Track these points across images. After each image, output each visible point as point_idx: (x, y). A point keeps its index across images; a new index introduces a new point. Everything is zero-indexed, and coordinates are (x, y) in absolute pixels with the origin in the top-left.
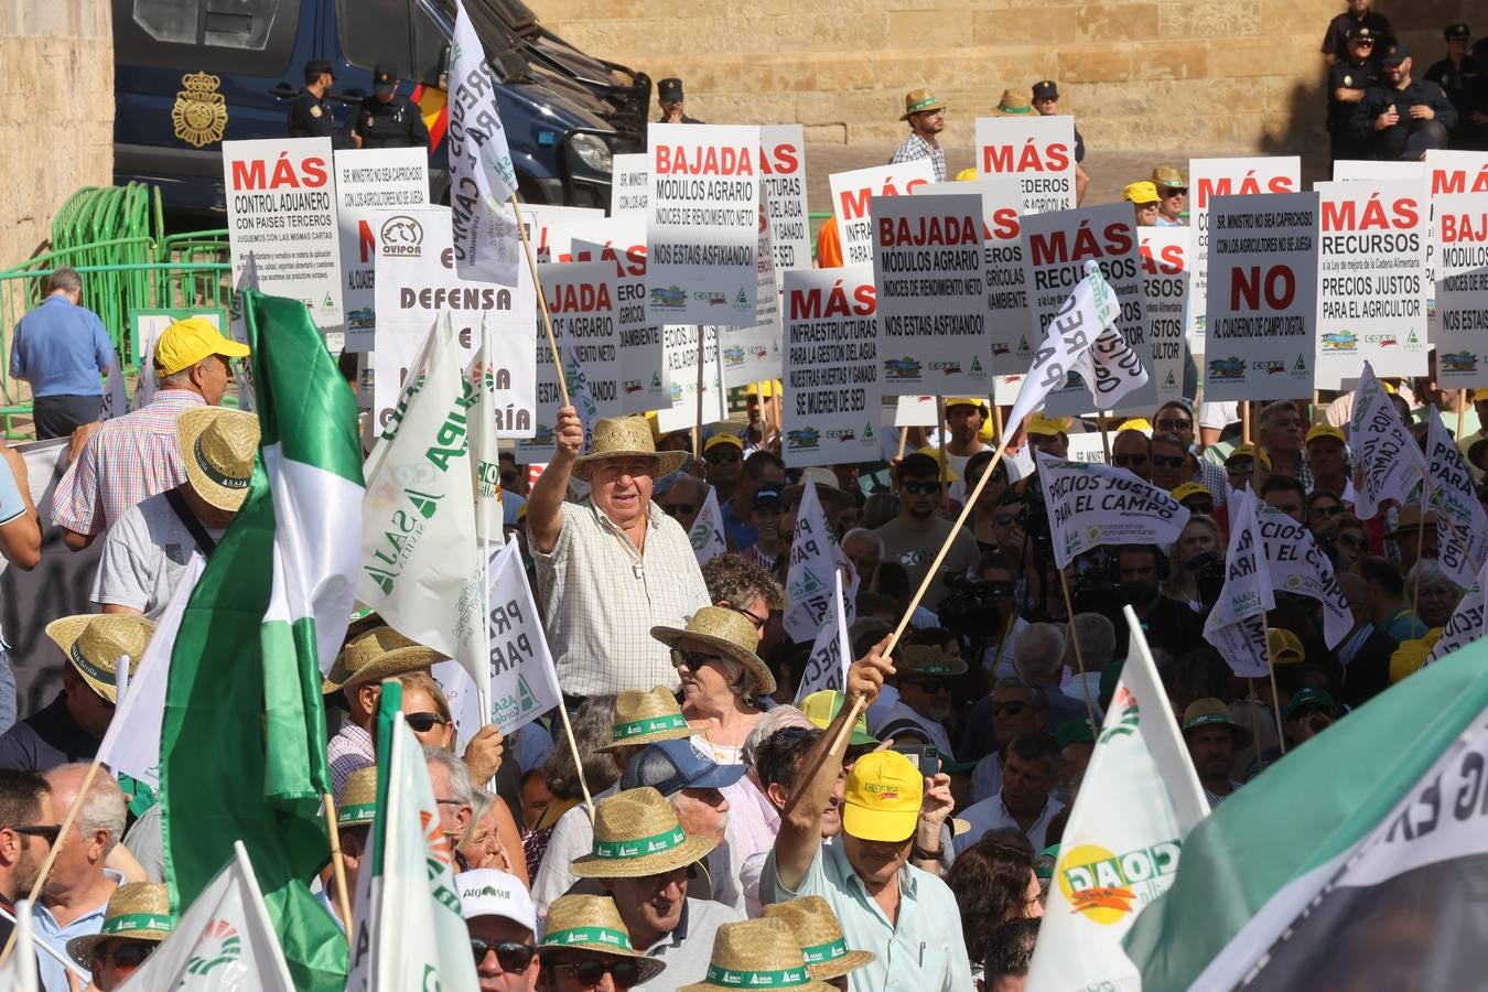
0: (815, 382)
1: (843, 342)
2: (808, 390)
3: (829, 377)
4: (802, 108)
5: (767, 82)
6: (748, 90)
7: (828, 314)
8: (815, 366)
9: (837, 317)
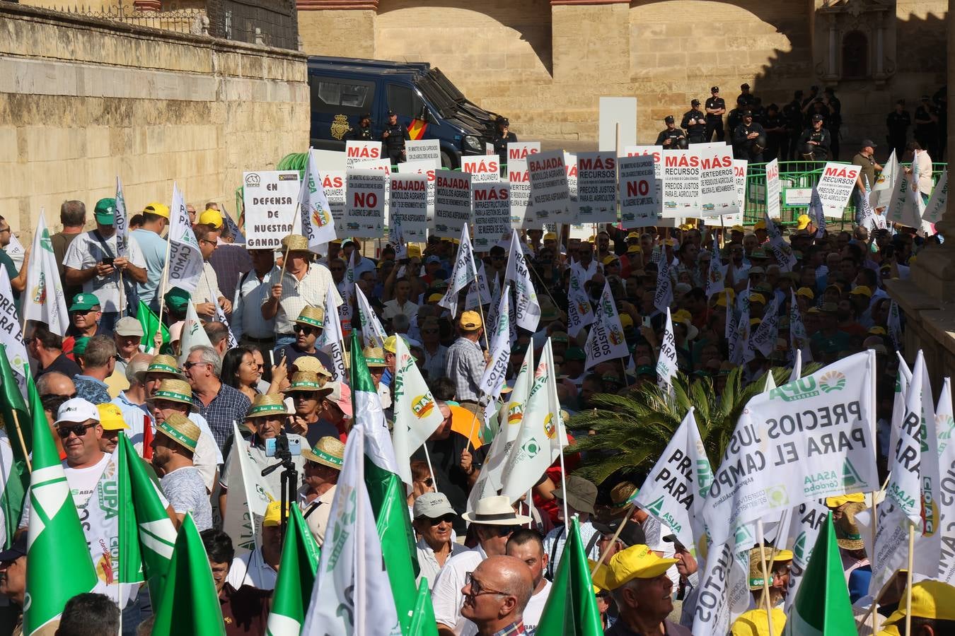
0: (485, 222)
1: (496, 209)
2: (483, 225)
3: (491, 220)
4: (563, 128)
5: (551, 119)
6: (545, 121)
7: (489, 199)
8: (485, 216)
9: (493, 200)
